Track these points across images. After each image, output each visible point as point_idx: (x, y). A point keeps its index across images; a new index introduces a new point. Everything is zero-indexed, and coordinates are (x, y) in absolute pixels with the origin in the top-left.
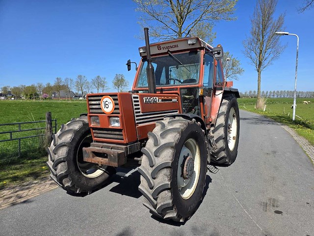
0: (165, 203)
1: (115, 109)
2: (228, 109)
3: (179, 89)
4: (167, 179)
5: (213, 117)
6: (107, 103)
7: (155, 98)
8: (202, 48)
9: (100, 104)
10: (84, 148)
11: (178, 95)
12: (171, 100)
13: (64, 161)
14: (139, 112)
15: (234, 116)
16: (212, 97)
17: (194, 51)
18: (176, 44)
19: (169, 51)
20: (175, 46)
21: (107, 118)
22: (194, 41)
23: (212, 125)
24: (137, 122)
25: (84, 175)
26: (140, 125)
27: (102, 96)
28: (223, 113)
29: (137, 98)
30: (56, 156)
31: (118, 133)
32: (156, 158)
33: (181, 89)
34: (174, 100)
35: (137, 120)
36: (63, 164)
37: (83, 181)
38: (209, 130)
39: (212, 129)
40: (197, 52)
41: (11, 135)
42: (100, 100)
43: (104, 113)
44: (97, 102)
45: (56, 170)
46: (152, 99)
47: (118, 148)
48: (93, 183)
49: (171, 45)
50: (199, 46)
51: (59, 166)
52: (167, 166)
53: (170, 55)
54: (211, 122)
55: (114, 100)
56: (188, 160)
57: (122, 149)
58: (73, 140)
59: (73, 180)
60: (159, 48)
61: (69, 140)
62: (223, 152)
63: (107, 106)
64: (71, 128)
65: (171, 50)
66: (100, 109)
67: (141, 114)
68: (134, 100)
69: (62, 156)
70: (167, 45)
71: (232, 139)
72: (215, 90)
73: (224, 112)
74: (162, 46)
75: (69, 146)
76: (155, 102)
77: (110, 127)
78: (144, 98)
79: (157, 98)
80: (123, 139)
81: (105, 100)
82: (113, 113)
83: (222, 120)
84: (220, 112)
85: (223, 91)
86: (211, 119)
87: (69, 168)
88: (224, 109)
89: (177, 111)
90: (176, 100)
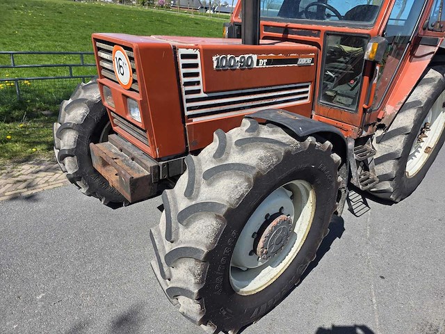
1: (133, 81)
2: (432, 95)
3: (322, 34)
4: (193, 281)
5: (389, 109)
6: (121, 63)
7: (246, 56)
9: (111, 62)
10: (92, 144)
11: (319, 46)
12: (295, 61)
13: (73, 156)
14: (198, 91)
21: (121, 98)
23: (381, 127)
24: (187, 113)
26: (195, 120)
27: (113, 44)
28: (417, 103)
29: (195, 57)
30: (62, 142)
31: (142, 133)
33: (328, 34)
34: (302, 61)
35: (189, 109)
36: (70, 158)
38: (371, 136)
39: (379, 133)
42: (111, 52)
43: (118, 83)
44: (108, 56)
46: (238, 59)
47: (141, 164)
51: (67, 160)
54: (379, 120)
55: (130, 58)
57: (147, 168)
58: (87, 119)
59: (90, 185)
62: (388, 182)
63: (122, 70)
66: (113, 72)
67: (202, 95)
68: (181, 62)
71: (422, 150)
73: (419, 102)
75: (78, 131)
76: (246, 68)
78: (214, 58)
79: (255, 57)
81: (118, 54)
82: (130, 89)
83: (406, 120)
84: (410, 100)
85: (435, 49)
86: (382, 112)
87: (81, 167)
88: (423, 93)
89: (307, 86)
90: (309, 60)
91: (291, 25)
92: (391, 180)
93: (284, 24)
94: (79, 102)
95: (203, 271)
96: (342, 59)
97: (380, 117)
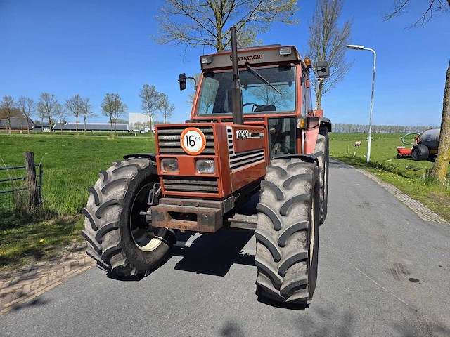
0: (298, 279)
1: (207, 147)
2: (325, 147)
3: (266, 119)
4: (302, 246)
6: (192, 138)
8: (298, 62)
9: (179, 140)
11: (266, 127)
12: (258, 135)
13: (116, 229)
14: (233, 152)
17: (285, 66)
18: (259, 53)
19: (247, 63)
20: (258, 57)
21: (193, 161)
22: (289, 52)
24: (230, 166)
25: (140, 247)
27: (184, 127)
28: (320, 153)
29: (231, 131)
30: (102, 221)
31: (208, 183)
32: (283, 218)
33: (269, 118)
34: (262, 135)
35: (231, 163)
36: (114, 232)
37: (140, 257)
40: (291, 66)
42: (180, 134)
43: (186, 154)
44: (175, 137)
45: (100, 242)
47: (209, 205)
48: (151, 260)
49: (252, 54)
50: (294, 59)
51: (108, 236)
52: (303, 228)
53: (249, 69)
55: (205, 134)
57: (216, 206)
58: (127, 195)
59: (127, 256)
61: (121, 195)
63: (192, 143)
64: (120, 176)
65: (251, 62)
66: (180, 147)
67: (234, 155)
68: (228, 134)
69: (111, 220)
70: (246, 55)
72: (308, 121)
75: (122, 205)
77: (197, 174)
80: (217, 192)
81: (189, 134)
82: (202, 154)
85: (319, 123)
87: (122, 238)
88: (320, 147)
89: (264, 151)
94: (118, 182)
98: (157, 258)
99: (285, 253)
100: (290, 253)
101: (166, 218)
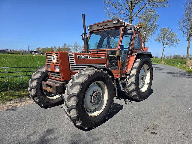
0: (73, 116)
2: (139, 65)
3: (106, 51)
4: (74, 103)
5: (129, 70)
6: (54, 57)
7: (86, 56)
8: (122, 26)
9: (51, 58)
10: (43, 82)
11: (106, 54)
12: (100, 58)
13: (35, 88)
14: (74, 64)
15: (148, 70)
16: (130, 57)
17: (117, 28)
18: (107, 23)
19: (103, 28)
20: (107, 25)
21: (54, 66)
22: (116, 22)
23: (128, 75)
24: (71, 69)
25: (47, 97)
26: (73, 71)
27: (52, 53)
29: (73, 55)
30: (31, 85)
31: (59, 74)
32: (71, 90)
34: (102, 58)
35: (71, 68)
36: (34, 89)
37: (46, 100)
39: (128, 77)
40: (119, 28)
41: (26, 73)
42: (51, 56)
43: (53, 63)
45: (31, 92)
46: (84, 56)
47: (58, 83)
48: (52, 102)
49: (105, 24)
50: (120, 25)
51: (33, 90)
52: (75, 95)
53: (104, 30)
54: (127, 73)
55: (57, 56)
56: (96, 94)
57: (60, 84)
58: (41, 77)
59: (39, 98)
60: (98, 26)
61: (38, 77)
62: (134, 92)
63: (54, 59)
64: (41, 70)
65: (105, 27)
66: (51, 61)
67: (75, 65)
68: (69, 56)
69: (34, 85)
70: (103, 24)
71: (146, 84)
72: (132, 52)
73: (136, 67)
74: (100, 25)
75: (38, 80)
76: (86, 59)
77: (55, 71)
78: (78, 56)
79: (88, 56)
80: (61, 78)
81: (53, 55)
83: (134, 72)
84: (133, 67)
85: (136, 53)
86: (127, 71)
87: (37, 92)
88: (137, 65)
89: (105, 65)
90: (104, 58)
91: (98, 50)
92: (135, 91)
93: (97, 50)
94: (38, 72)
95: (77, 99)
96: (115, 59)
97: (126, 72)
98: (55, 102)
99: (69, 105)
100: (71, 104)
101: (45, 86)
